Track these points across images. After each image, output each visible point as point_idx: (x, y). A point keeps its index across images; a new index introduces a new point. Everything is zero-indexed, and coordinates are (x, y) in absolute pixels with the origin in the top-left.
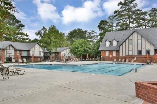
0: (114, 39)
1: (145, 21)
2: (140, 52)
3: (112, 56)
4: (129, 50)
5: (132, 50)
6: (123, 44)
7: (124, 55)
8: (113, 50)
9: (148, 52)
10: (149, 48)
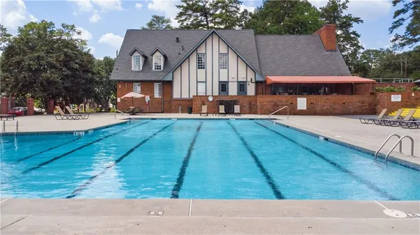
0: (157, 50)
1: (207, 18)
2: (224, 86)
3: (152, 97)
4: (197, 82)
5: (206, 82)
6: (183, 65)
7: (185, 96)
8: (154, 81)
9: (242, 86)
10: (244, 76)
